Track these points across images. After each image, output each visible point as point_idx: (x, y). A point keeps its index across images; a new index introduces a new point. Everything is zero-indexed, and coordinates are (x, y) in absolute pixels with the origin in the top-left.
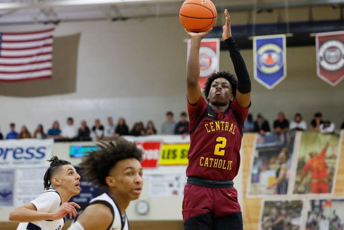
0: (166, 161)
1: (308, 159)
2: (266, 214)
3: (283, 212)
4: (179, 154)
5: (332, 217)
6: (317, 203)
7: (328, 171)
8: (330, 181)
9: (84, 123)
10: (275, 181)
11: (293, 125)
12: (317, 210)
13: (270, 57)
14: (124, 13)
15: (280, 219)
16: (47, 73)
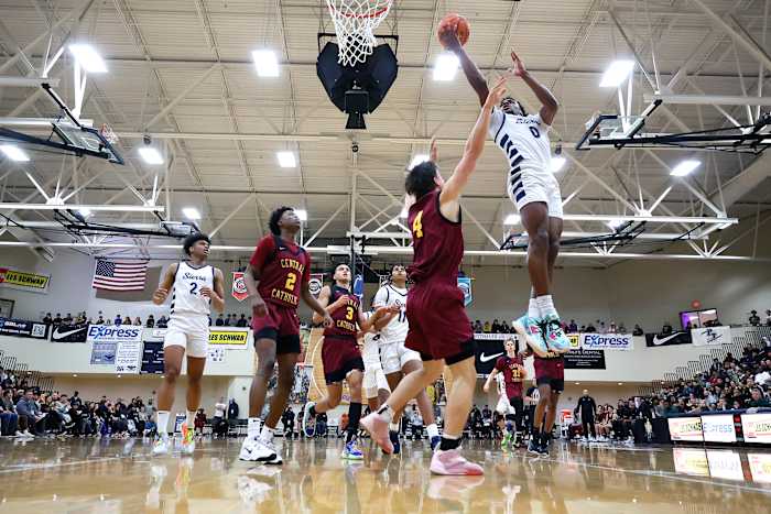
16: (141, 288)
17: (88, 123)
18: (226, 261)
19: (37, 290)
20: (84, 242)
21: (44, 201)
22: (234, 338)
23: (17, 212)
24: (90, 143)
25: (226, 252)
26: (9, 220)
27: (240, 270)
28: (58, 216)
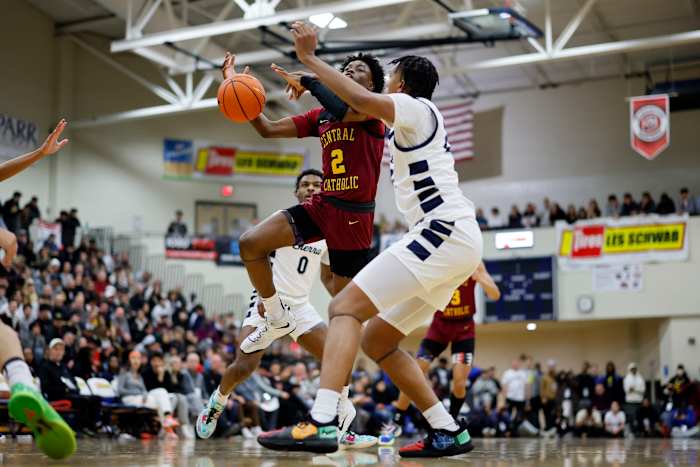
0: (612, 248)
4: (626, 239)
9: (515, 208)
14: (554, 79)
16: (468, 154)
21: (238, 14)
22: (658, 238)
23: (218, 41)
25: (623, 56)
26: (198, 59)
27: (648, 92)
28: (269, 38)
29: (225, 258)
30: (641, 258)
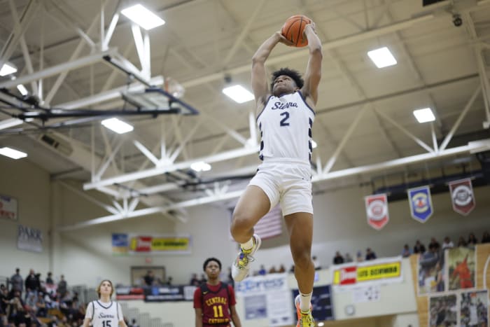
0: (362, 278)
1: (455, 266)
2: (432, 306)
3: (444, 303)
4: (369, 273)
5: (478, 303)
6: (466, 295)
7: (471, 273)
8: (473, 280)
10: (435, 284)
11: (444, 245)
12: (467, 299)
13: (420, 202)
14: (322, 188)
15: (441, 309)
16: (277, 232)
17: (158, 82)
18: (361, 185)
19: (184, 252)
20: (207, 196)
21: (151, 165)
24: (161, 103)
25: (359, 176)
27: (374, 193)
28: (170, 178)
29: (150, 297)
30: (378, 283)
